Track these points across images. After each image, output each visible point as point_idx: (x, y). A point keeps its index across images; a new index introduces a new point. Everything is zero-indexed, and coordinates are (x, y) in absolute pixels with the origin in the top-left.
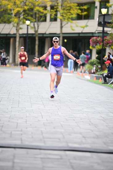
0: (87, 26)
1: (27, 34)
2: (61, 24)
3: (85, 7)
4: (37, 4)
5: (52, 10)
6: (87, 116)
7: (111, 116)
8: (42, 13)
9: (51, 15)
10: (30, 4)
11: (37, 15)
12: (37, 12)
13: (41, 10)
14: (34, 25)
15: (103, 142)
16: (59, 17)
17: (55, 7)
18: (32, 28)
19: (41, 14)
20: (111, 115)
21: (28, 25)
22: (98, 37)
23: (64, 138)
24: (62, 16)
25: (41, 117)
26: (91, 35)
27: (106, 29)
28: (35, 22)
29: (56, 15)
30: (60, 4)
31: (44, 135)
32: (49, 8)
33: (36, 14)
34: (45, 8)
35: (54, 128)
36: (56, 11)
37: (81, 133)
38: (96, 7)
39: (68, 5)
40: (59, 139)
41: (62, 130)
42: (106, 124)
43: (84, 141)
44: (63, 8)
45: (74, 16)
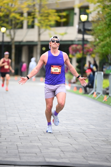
0: (66, 33)
1: (3, 42)
2: (39, 31)
3: (64, 14)
4: (13, 10)
5: (29, 17)
6: (66, 128)
7: (92, 129)
8: (19, 19)
9: (28, 22)
10: (6, 11)
11: (13, 22)
12: (13, 19)
13: (18, 16)
14: (10, 32)
15: (83, 156)
16: (37, 23)
17: (32, 14)
18: (7, 35)
19: (17, 21)
20: (91, 127)
21: (3, 33)
22: (78, 45)
23: (41, 152)
24: (40, 23)
25: (17, 130)
26: (70, 43)
27: (86, 37)
28: (11, 29)
29: (33, 22)
30: (37, 10)
31: (19, 149)
32: (25, 15)
33: (11, 20)
34: (22, 14)
35: (31, 142)
36: (34, 18)
37: (59, 147)
38: (75, 14)
39: (46, 11)
40: (36, 154)
41: (40, 144)
42: (86, 137)
43: (62, 155)
44: (41, 14)
45: (53, 23)
